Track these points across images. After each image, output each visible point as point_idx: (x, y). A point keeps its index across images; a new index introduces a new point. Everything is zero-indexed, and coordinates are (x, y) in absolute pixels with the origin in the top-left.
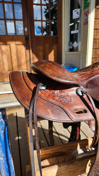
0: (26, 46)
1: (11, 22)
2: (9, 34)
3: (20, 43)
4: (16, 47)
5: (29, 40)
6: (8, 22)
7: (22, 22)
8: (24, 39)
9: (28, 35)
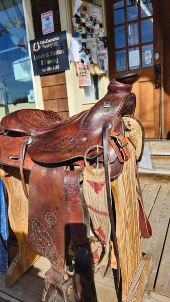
0: (156, 84)
1: (135, 50)
2: (130, 69)
3: (146, 79)
4: (140, 86)
5: (160, 73)
6: (130, 51)
7: (151, 46)
8: (152, 72)
9: (160, 65)
